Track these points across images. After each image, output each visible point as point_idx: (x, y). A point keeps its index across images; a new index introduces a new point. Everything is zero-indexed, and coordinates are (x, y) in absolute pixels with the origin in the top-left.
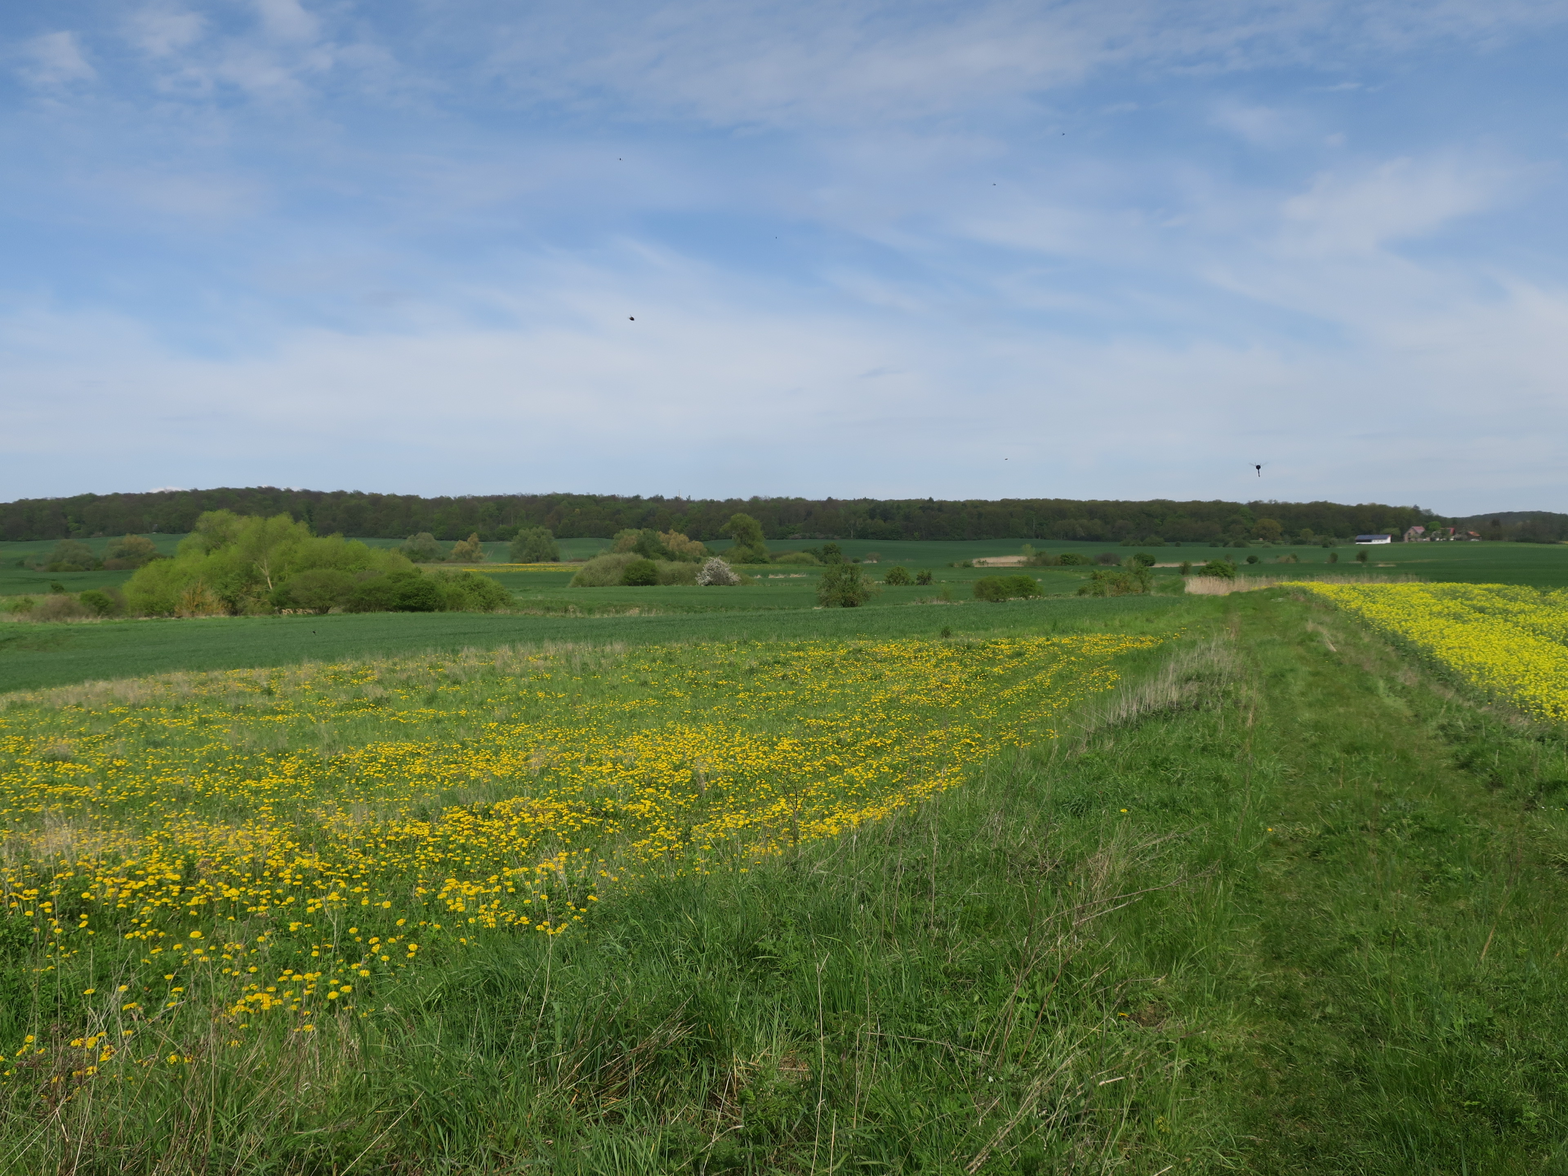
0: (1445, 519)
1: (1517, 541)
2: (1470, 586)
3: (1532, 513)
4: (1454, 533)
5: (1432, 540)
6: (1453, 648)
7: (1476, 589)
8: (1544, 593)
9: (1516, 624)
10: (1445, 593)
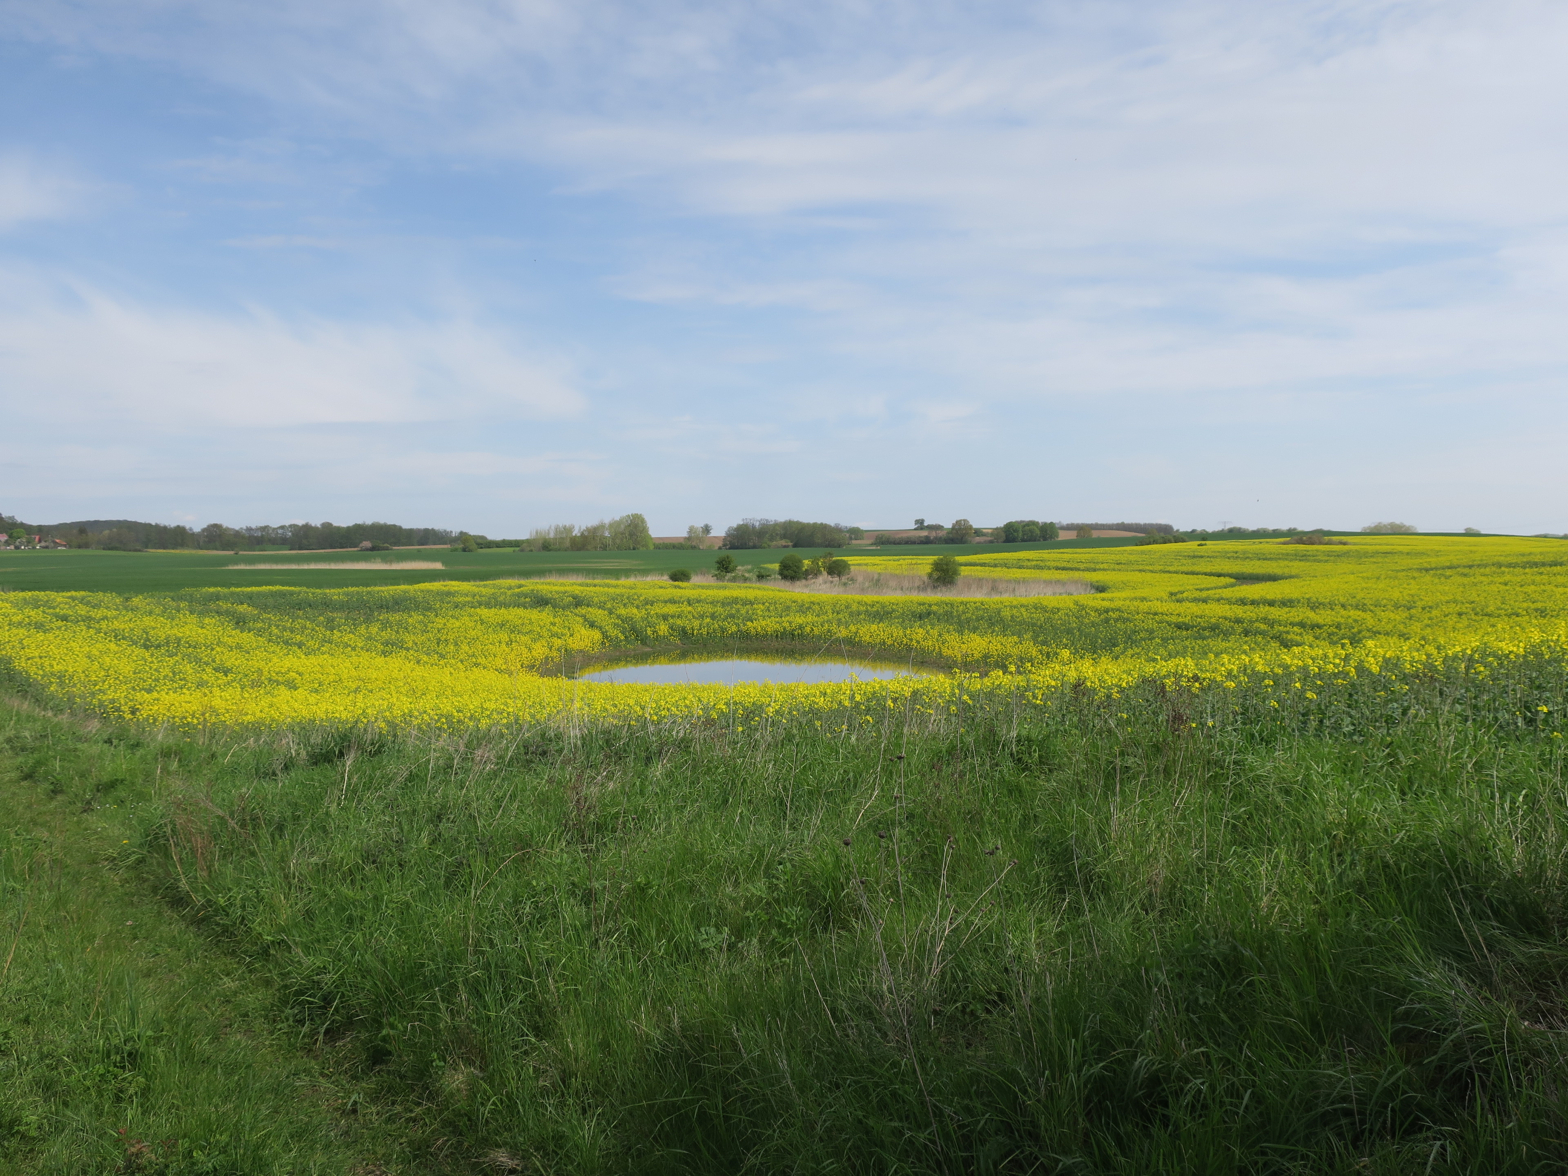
0: (31, 526)
1: (104, 549)
2: (53, 595)
3: (119, 522)
4: (40, 541)
5: (17, 548)
6: (32, 658)
7: (59, 597)
8: (127, 599)
9: (99, 631)
10: (26, 602)
